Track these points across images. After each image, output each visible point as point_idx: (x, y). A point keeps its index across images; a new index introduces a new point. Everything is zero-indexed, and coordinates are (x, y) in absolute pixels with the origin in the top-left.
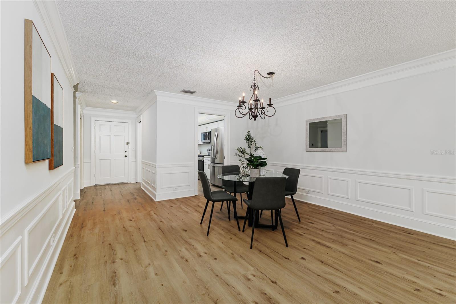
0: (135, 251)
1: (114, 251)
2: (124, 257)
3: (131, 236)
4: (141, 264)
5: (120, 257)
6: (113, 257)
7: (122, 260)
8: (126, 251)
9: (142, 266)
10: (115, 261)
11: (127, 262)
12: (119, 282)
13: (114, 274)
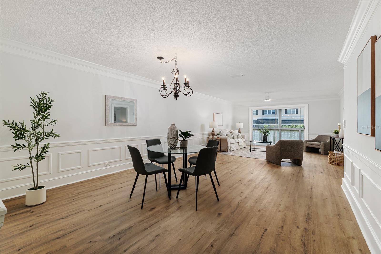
0: (282, 227)
1: (303, 240)
2: (295, 228)
3: (272, 250)
4: (285, 215)
5: (299, 230)
6: (305, 234)
7: (298, 226)
8: (290, 232)
9: (285, 213)
10: (304, 229)
11: (295, 222)
12: (305, 214)
13: (307, 220)
